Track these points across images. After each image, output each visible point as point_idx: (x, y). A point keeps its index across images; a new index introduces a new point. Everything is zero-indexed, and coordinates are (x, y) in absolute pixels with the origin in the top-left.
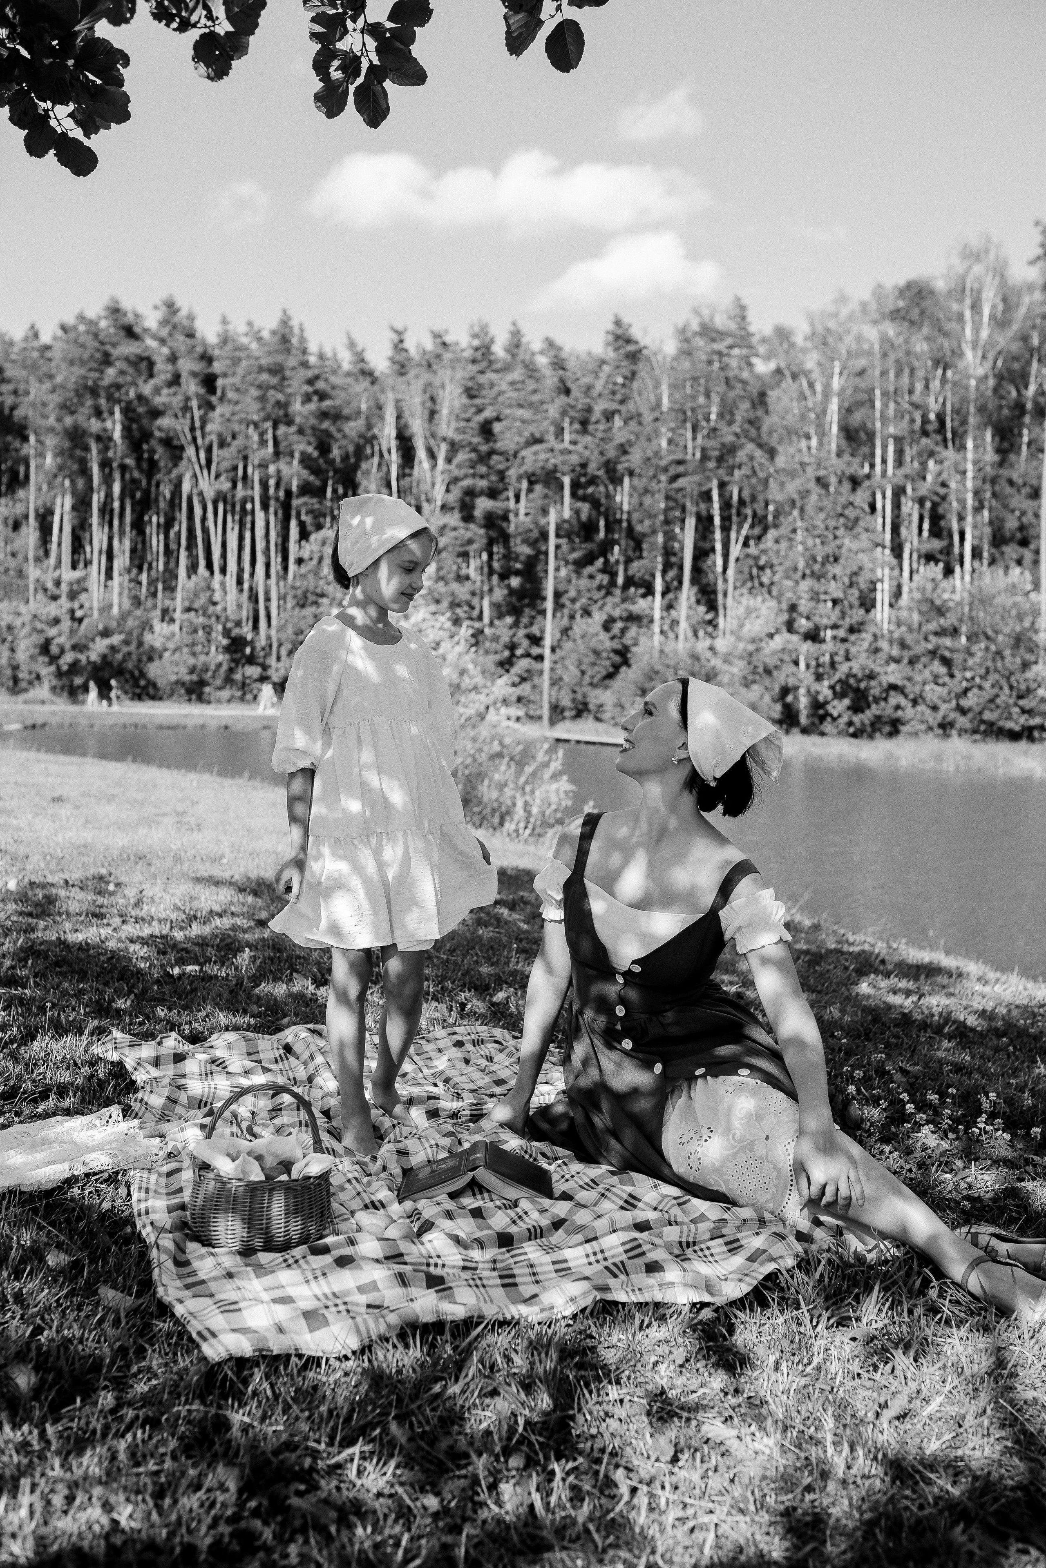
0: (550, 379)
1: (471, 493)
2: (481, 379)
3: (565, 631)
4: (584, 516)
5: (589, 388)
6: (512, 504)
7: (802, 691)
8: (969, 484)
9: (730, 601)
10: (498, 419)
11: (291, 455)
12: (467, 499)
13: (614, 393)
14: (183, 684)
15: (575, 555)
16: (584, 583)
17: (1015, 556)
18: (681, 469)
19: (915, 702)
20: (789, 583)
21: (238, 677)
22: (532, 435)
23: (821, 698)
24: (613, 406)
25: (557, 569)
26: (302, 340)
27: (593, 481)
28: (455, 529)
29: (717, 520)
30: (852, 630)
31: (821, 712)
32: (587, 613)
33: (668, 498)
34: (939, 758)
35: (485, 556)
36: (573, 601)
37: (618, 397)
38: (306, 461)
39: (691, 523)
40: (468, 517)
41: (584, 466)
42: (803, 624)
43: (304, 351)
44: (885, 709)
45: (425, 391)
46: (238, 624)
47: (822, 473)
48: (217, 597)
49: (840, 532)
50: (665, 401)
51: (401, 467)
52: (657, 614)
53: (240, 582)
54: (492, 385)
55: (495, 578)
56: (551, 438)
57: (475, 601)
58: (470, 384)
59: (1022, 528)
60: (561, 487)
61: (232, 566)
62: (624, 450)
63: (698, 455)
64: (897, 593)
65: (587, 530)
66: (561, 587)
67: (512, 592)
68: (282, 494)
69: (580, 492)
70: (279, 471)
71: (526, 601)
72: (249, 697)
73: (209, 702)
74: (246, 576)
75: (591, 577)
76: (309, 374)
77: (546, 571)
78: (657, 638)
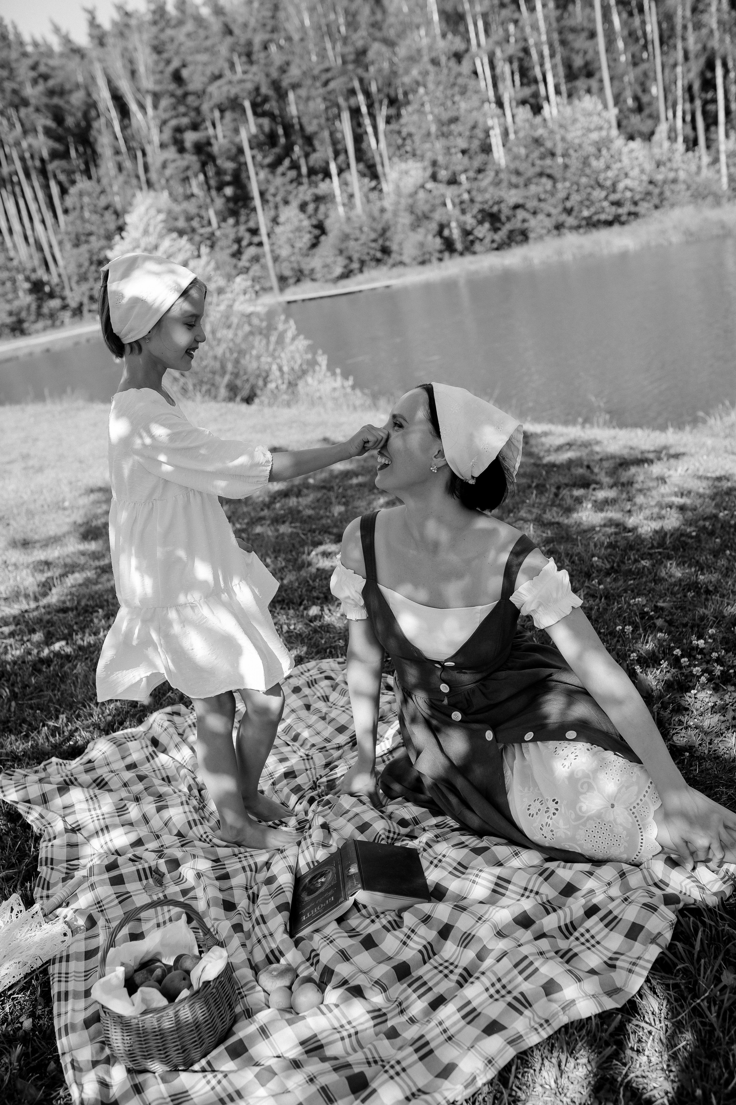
0: (216, 25)
1: (179, 130)
2: (163, 36)
3: (275, 221)
4: (267, 129)
5: (245, 25)
6: (211, 131)
7: (453, 224)
8: (544, 38)
9: (387, 169)
10: (184, 66)
11: (35, 131)
12: (178, 136)
13: (264, 25)
14: (7, 326)
15: (268, 160)
16: (279, 181)
17: (585, 87)
18: (329, 75)
19: (535, 213)
20: (427, 146)
21: (45, 310)
22: (213, 74)
23: (469, 228)
24: (267, 36)
25: (257, 174)
26: (18, 35)
27: (266, 99)
28: (174, 161)
29: (364, 109)
30: (480, 171)
31: (471, 238)
32: (286, 202)
33: (325, 99)
34: (560, 253)
35: (201, 177)
36: (274, 195)
37: (269, 28)
38: (48, 132)
39: (346, 116)
40: (182, 150)
41: (257, 89)
42: (443, 174)
43: (21, 44)
44: (516, 224)
45: (123, 56)
46: (34, 270)
47: (434, 54)
48: (12, 254)
49: (457, 98)
50: (307, 22)
51: (121, 121)
52: (337, 192)
53: (26, 238)
54: (172, 40)
55: (214, 193)
56: (227, 73)
57: (203, 213)
58: (156, 42)
59: (587, 64)
60: (244, 111)
61: (17, 227)
62: (283, 70)
63: (340, 61)
64: (505, 133)
65: (272, 139)
66: (263, 188)
67: (228, 199)
68: (38, 163)
69: (259, 110)
70: (30, 146)
71: (240, 204)
72: (58, 323)
73: (30, 334)
74: (29, 233)
75: (283, 174)
76: (30, 62)
77: (249, 178)
78: (341, 210)
